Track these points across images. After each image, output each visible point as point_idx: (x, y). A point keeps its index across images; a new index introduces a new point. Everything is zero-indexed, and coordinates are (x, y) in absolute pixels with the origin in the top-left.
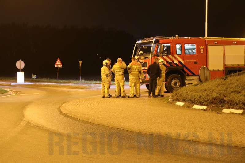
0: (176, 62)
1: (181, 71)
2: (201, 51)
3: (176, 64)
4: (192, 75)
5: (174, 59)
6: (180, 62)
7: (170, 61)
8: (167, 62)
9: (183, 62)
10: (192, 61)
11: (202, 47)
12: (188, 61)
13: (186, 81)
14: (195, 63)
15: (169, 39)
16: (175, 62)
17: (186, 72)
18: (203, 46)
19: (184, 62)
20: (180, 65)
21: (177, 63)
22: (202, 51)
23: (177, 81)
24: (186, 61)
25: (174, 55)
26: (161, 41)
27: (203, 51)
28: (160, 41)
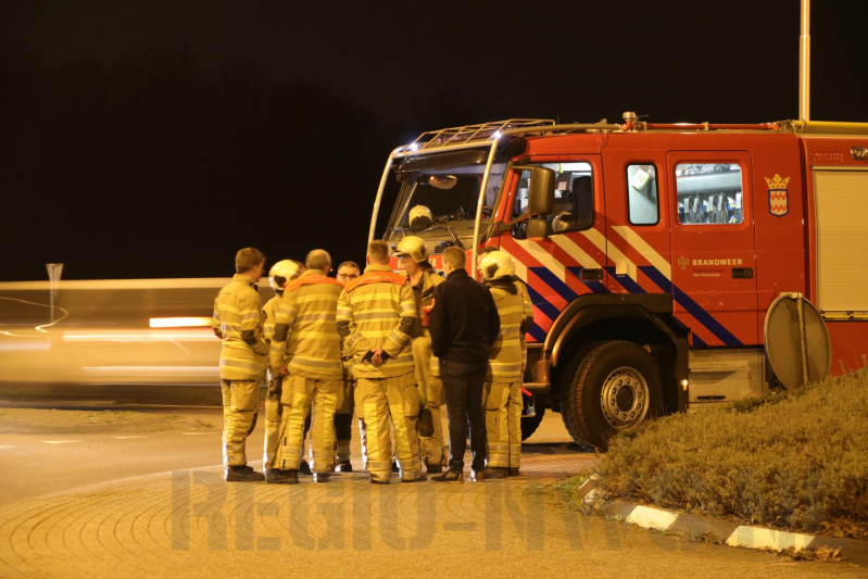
0: (625, 267)
1: (658, 321)
2: (773, 202)
3: (625, 280)
4: (723, 344)
5: (614, 253)
6: (648, 270)
7: (588, 263)
8: (574, 269)
9: (665, 269)
10: (723, 262)
11: (777, 178)
12: (695, 262)
13: (685, 383)
14: (738, 273)
15: (582, 131)
16: (621, 270)
17: (683, 331)
18: (783, 177)
19: (675, 270)
20: (651, 288)
21: (634, 276)
22: (779, 204)
23: (633, 382)
24: (683, 262)
25: (614, 228)
26: (535, 148)
27: (784, 202)
28: (532, 143)
